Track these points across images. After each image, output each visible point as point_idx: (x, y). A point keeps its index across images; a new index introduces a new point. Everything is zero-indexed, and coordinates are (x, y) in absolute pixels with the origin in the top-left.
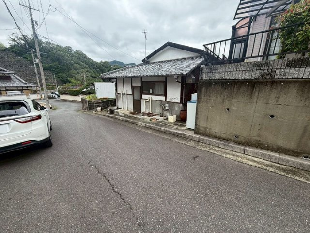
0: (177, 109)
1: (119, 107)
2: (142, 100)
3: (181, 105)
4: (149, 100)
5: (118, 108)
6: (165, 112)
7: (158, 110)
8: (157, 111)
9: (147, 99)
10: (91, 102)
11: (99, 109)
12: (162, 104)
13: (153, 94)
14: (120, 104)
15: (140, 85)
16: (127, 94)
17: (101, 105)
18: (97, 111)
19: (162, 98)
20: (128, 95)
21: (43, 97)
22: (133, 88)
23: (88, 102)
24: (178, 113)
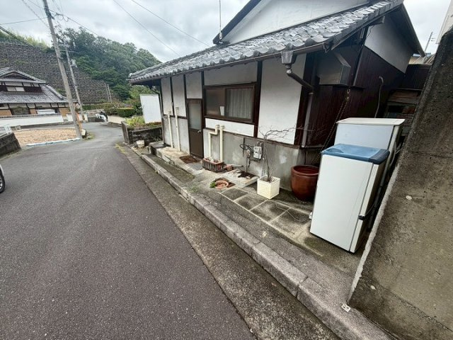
0: (283, 160)
1: (168, 143)
2: (204, 130)
3: (296, 151)
4: (219, 131)
5: (165, 145)
6: (253, 164)
7: (237, 158)
8: (234, 159)
9: (214, 130)
10: (133, 129)
11: (140, 143)
12: (246, 144)
13: (227, 118)
14: (168, 136)
15: (201, 97)
16: (179, 117)
17: (144, 136)
18: (137, 147)
19: (248, 130)
20: (181, 120)
21: (86, 119)
22: (188, 103)
23: (129, 130)
24: (287, 172)
